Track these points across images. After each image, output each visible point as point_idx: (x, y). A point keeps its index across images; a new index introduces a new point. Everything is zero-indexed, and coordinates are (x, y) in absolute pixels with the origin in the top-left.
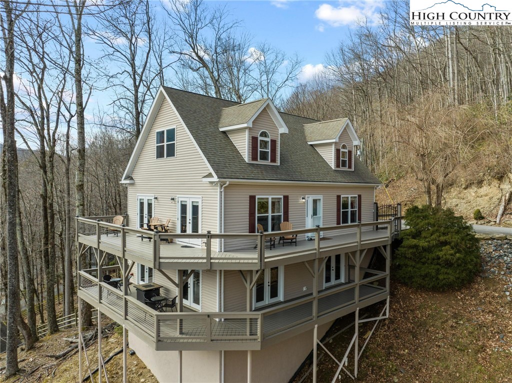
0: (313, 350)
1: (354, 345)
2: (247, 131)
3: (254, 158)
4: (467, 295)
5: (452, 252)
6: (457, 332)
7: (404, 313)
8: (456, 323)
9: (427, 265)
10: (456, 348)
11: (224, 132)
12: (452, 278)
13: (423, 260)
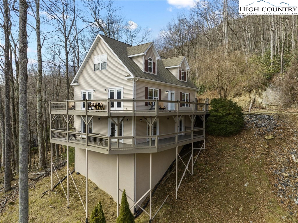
0: (176, 159)
1: (191, 159)
2: (143, 57)
3: (146, 70)
4: (239, 137)
5: (233, 117)
6: (236, 152)
7: (212, 147)
8: (235, 149)
9: (221, 124)
10: (235, 158)
11: (130, 58)
12: (232, 129)
13: (219, 122)
